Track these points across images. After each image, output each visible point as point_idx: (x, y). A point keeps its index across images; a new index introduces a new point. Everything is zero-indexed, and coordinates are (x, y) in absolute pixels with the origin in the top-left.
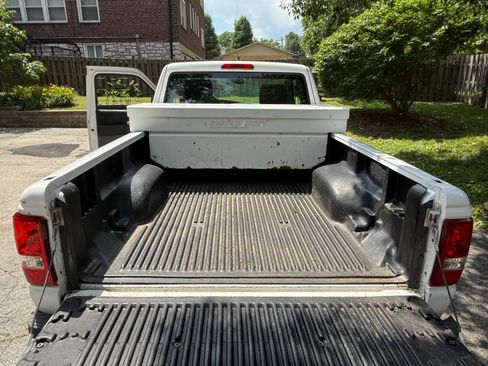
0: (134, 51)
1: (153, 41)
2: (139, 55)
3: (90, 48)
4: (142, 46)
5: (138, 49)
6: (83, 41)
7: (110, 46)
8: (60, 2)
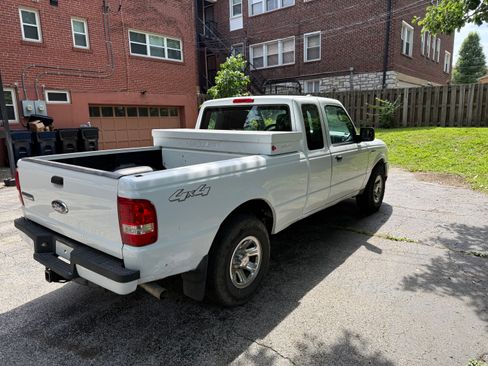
0: (347, 84)
1: (367, 72)
2: (352, 86)
3: (310, 84)
4: (356, 77)
5: (351, 81)
6: (304, 78)
7: (326, 80)
8: (291, 48)
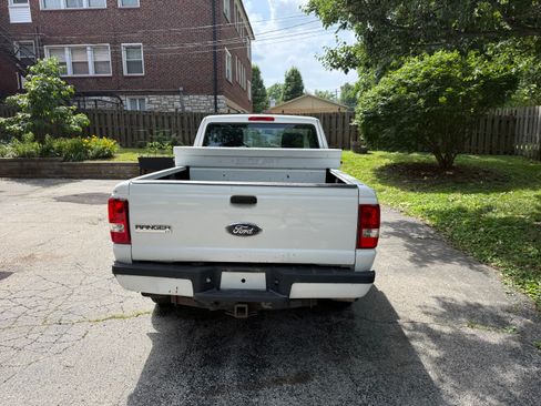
0: (177, 104)
1: (198, 94)
2: (183, 107)
3: (133, 101)
4: (186, 98)
5: (181, 102)
6: (126, 94)
7: (153, 98)
8: (106, 56)
